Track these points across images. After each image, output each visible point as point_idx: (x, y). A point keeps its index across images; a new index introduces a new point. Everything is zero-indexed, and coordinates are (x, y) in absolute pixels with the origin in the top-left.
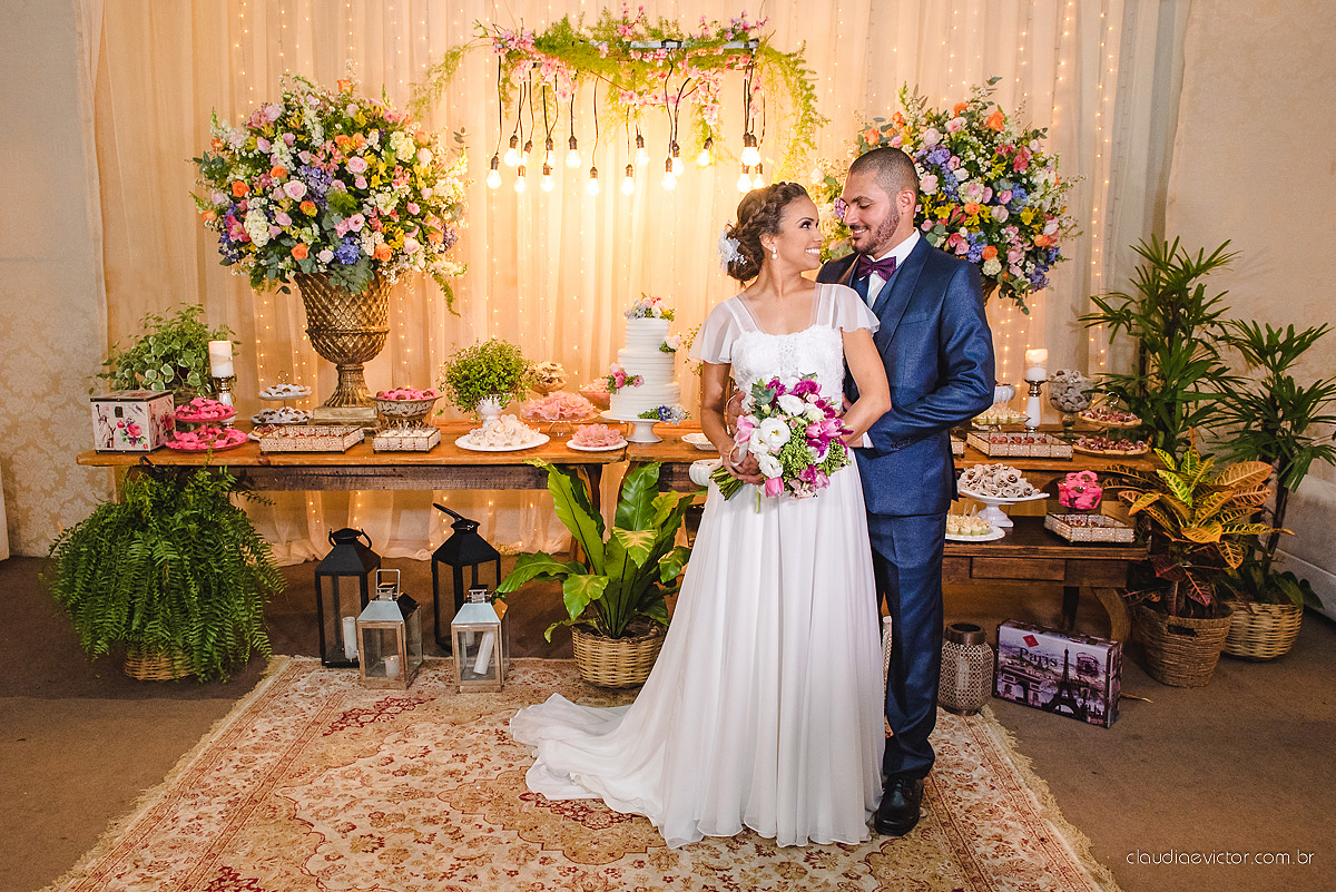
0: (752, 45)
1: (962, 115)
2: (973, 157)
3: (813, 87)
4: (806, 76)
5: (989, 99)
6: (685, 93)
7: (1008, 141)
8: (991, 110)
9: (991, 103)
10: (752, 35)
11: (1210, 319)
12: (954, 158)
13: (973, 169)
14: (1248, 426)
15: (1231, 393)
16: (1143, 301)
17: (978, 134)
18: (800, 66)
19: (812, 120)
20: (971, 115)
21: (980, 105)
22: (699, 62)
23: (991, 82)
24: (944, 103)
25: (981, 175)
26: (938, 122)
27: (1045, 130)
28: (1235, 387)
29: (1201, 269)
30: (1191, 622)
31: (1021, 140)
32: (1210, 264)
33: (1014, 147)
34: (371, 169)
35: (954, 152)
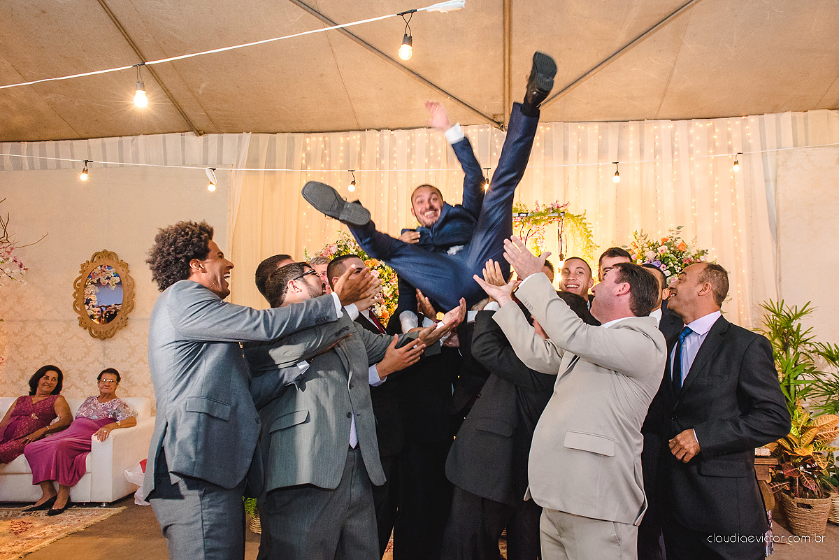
0: (562, 214)
1: (665, 245)
2: (672, 265)
3: (591, 231)
4: (588, 225)
5: (678, 236)
6: (530, 235)
7: (689, 256)
8: (679, 242)
9: (679, 238)
10: (561, 209)
11: (805, 341)
12: (663, 265)
13: (673, 271)
14: (829, 397)
15: (819, 380)
16: (770, 333)
17: (674, 253)
18: (584, 221)
19: (591, 246)
20: (670, 244)
21: (674, 240)
22: (536, 222)
23: (678, 228)
24: (656, 238)
25: (677, 273)
26: (654, 247)
27: (707, 250)
28: (821, 377)
29: (797, 316)
30: (808, 501)
31: (696, 255)
32: (801, 314)
33: (692, 259)
34: (380, 275)
35: (663, 262)
